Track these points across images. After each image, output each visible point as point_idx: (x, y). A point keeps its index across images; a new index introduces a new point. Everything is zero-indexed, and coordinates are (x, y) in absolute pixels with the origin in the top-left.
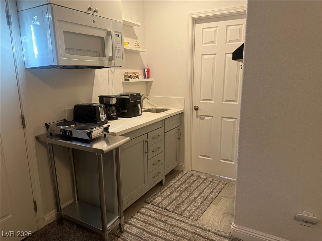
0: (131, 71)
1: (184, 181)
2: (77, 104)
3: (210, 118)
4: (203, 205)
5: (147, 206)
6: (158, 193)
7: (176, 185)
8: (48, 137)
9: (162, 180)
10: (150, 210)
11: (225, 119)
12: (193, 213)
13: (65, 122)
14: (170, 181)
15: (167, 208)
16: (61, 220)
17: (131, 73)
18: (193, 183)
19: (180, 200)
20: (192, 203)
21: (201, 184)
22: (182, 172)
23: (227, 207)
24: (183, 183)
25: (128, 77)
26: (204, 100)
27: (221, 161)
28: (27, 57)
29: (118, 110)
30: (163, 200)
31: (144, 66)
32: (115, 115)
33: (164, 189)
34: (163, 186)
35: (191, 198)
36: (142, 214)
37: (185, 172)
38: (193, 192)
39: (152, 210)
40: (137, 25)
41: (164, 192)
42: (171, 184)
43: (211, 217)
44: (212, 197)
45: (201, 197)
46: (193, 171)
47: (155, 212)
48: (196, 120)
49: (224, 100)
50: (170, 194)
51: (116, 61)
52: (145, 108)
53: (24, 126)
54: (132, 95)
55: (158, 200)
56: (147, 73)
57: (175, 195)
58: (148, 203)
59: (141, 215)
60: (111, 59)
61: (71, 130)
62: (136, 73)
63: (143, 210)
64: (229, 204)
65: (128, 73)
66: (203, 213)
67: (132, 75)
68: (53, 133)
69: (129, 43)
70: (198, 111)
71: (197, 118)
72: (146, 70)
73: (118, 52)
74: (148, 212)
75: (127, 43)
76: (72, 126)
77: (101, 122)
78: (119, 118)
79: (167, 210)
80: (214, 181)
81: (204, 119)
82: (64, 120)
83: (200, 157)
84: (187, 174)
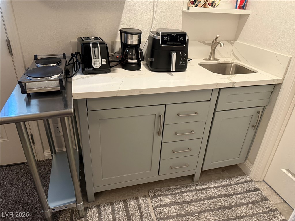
5: (143, 200)
6: (174, 189)
9: (195, 175)
10: (140, 208)
18: (242, 204)
21: (253, 215)
22: (243, 177)
24: (225, 196)
32: (135, 63)
33: (188, 189)
36: (126, 207)
39: (140, 211)
46: (266, 183)
54: (167, 35)
55: (164, 200)
57: (192, 208)
58: (149, 196)
59: (122, 209)
63: (132, 203)
74: (133, 211)
78: (142, 69)
83: (284, 170)
84: (246, 184)
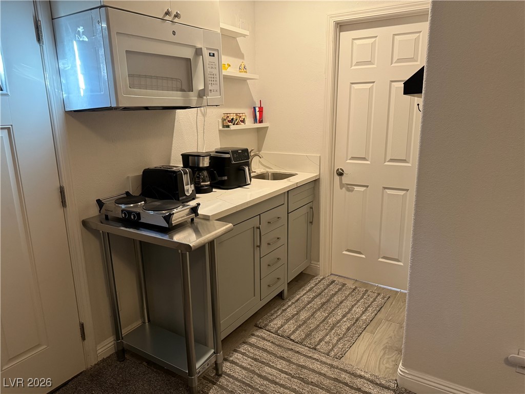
0: (232, 111)
1: (318, 291)
2: (147, 168)
3: (363, 189)
4: (350, 333)
5: (259, 333)
6: (276, 312)
7: (306, 299)
8: (102, 223)
9: (284, 290)
10: (264, 339)
11: (389, 192)
12: (333, 347)
13: (128, 198)
14: (296, 291)
15: (292, 337)
16: (122, 353)
17: (232, 115)
18: (334, 295)
19: (313, 324)
20: (332, 329)
21: (346, 297)
22: (316, 277)
23: (391, 337)
24: (317, 296)
25: (228, 122)
26: (353, 158)
27: (380, 260)
28: (68, 93)
29: (212, 177)
30: (285, 324)
31: (254, 103)
32: (206, 186)
33: (287, 306)
34: (283, 299)
35: (331, 321)
36: (252, 345)
37: (321, 278)
38: (333, 310)
39: (267, 340)
40: (244, 36)
41: (285, 310)
42: (298, 297)
43: (363, 354)
44: (366, 319)
45: (347, 319)
46: (335, 275)
47: (272, 342)
48: (340, 193)
49: (388, 159)
50: (297, 314)
51: (210, 98)
52: (255, 172)
53: (64, 203)
54: (235, 152)
55: (277, 323)
56: (259, 115)
57: (304, 315)
58: (261, 328)
59: (249, 348)
60: (202, 94)
61: (138, 211)
62: (241, 115)
63: (253, 340)
64: (394, 332)
65: (229, 115)
66: (351, 347)
67: (235, 117)
68: (110, 215)
69: (230, 66)
70: (343, 177)
71: (341, 188)
72: (257, 109)
73: (212, 82)
74: (262, 344)
75: (226, 65)
76: (139, 204)
77: (185, 197)
78: (214, 190)
79: (291, 340)
80: (369, 293)
81: (352, 191)
82: (127, 193)
83: (345, 252)
84: (323, 281)
